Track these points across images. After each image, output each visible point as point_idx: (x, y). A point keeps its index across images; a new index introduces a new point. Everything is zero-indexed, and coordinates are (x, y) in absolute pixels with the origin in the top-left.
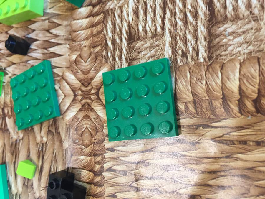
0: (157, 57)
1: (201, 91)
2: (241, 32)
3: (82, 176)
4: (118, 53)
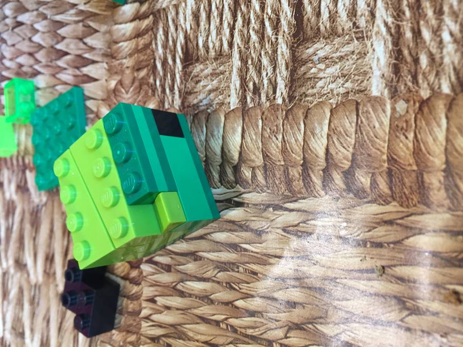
0: (220, 92)
1: (275, 150)
2: (337, 58)
3: (116, 267)
4: (170, 81)
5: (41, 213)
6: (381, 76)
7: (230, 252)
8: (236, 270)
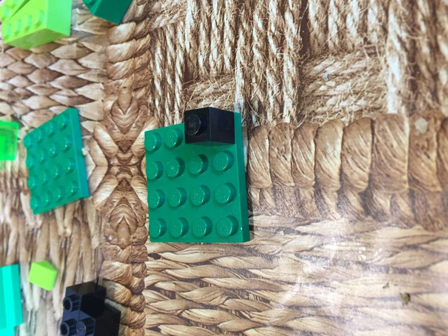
1: (284, 171)
2: (348, 75)
3: (116, 293)
4: (169, 101)
5: (36, 236)
6: (397, 92)
7: (239, 277)
8: (246, 297)
